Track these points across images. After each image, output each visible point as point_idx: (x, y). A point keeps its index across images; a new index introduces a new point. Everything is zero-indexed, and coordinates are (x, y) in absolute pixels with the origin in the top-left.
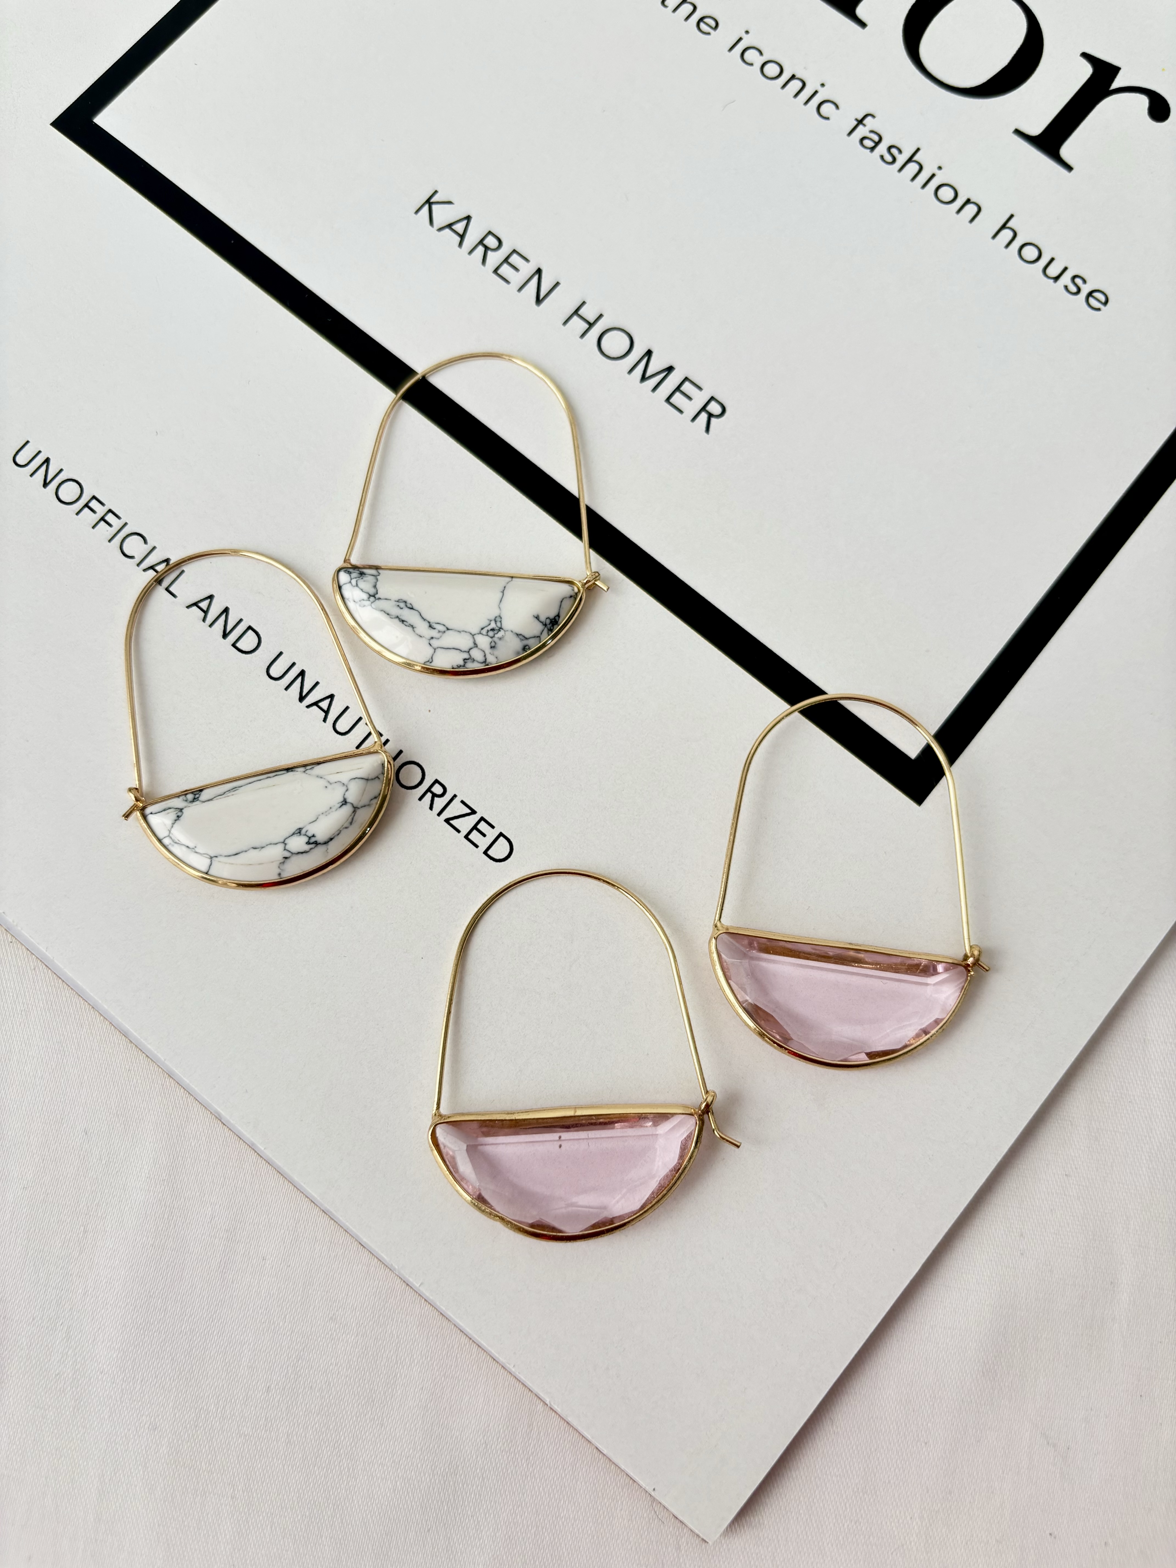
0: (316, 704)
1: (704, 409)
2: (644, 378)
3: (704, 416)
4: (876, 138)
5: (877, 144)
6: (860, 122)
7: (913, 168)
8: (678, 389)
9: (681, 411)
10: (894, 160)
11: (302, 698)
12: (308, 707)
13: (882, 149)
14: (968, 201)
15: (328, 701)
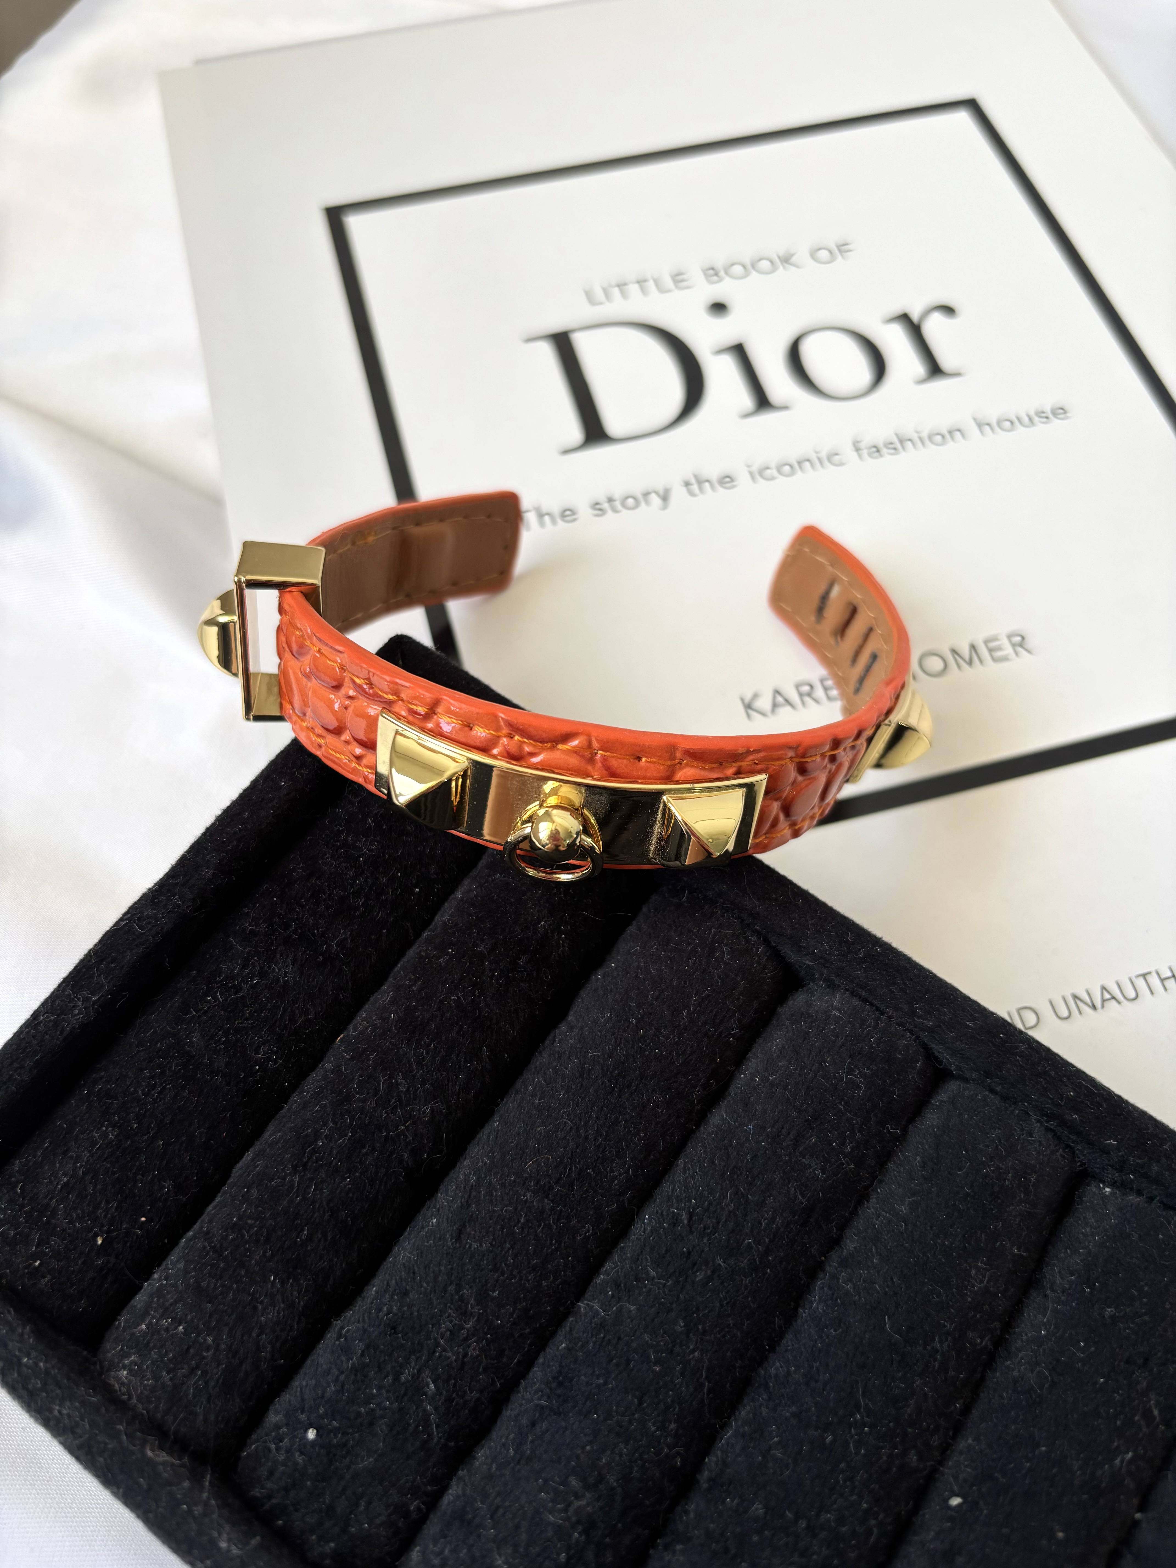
0: (1104, 1001)
1: (1014, 645)
2: (971, 664)
3: (1018, 648)
4: (874, 449)
5: (878, 451)
6: (858, 450)
7: (909, 444)
8: (991, 651)
9: (1008, 658)
10: (895, 449)
11: (1094, 1007)
12: (1103, 1007)
13: (884, 451)
14: (950, 432)
15: (1105, 993)
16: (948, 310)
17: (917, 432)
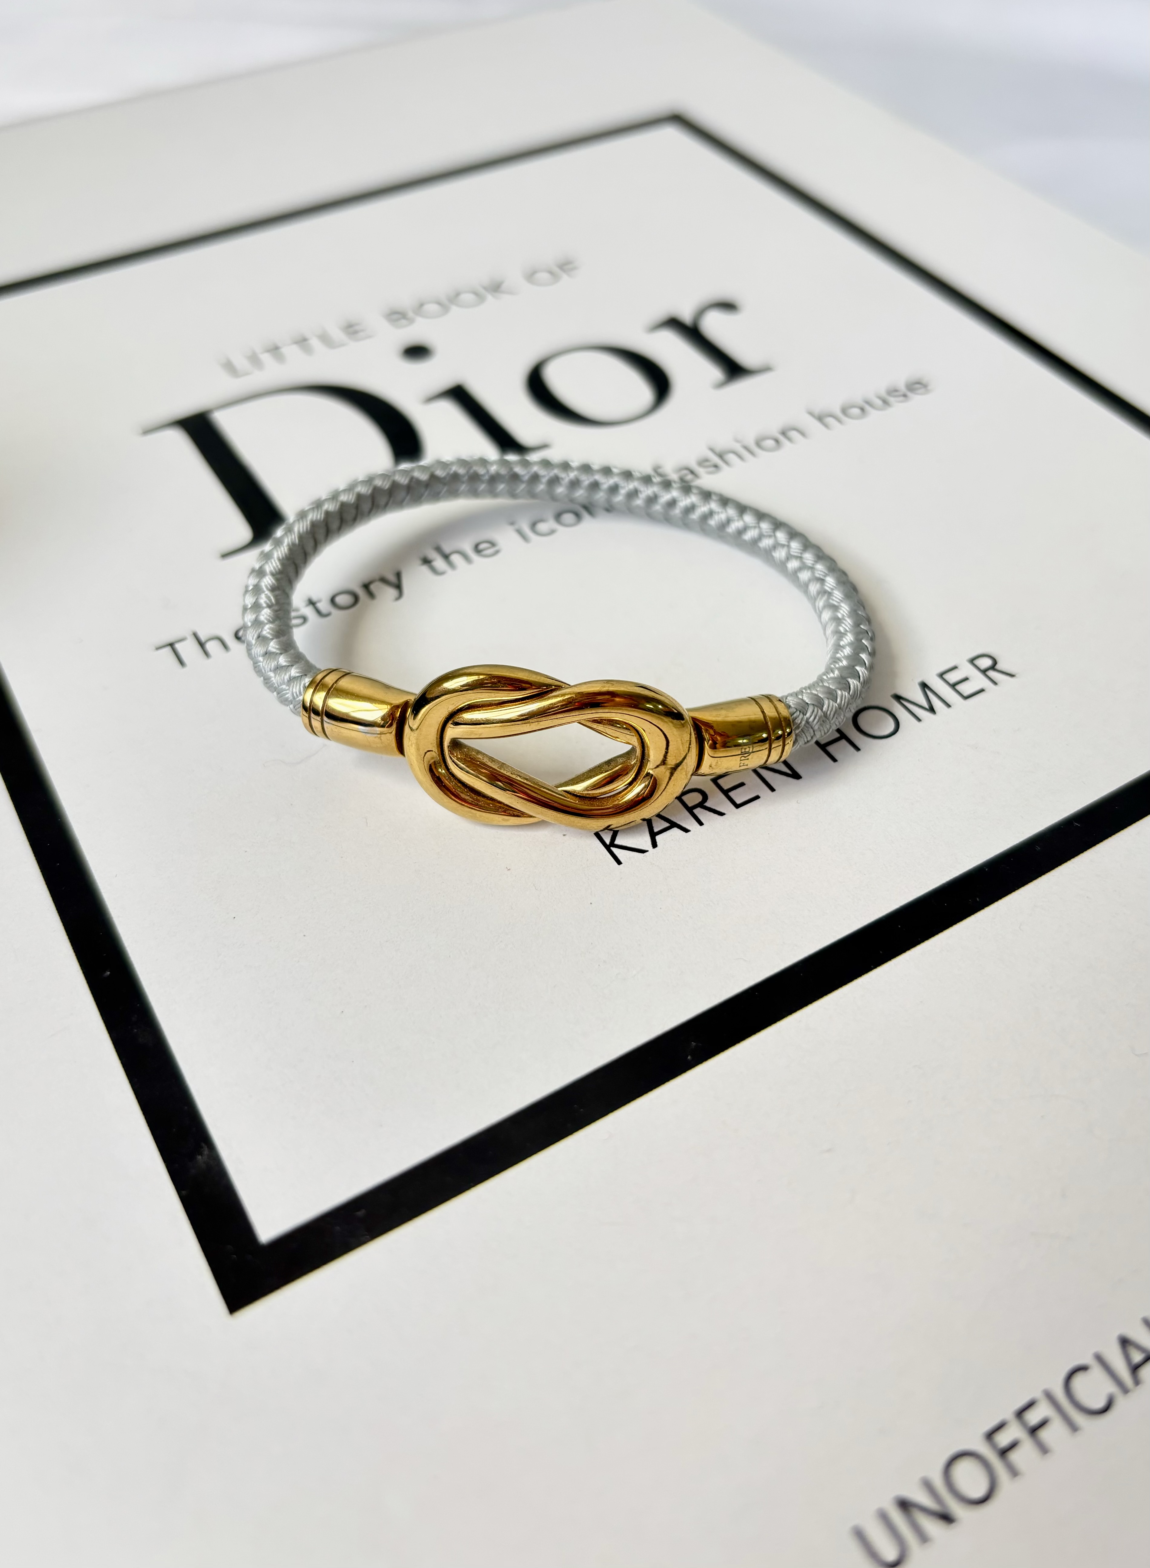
1: (984, 672)
2: (932, 710)
3: (991, 673)
7: (731, 457)
8: (953, 686)
9: (982, 691)
10: (716, 466)
13: (701, 470)
14: (784, 433)
16: (728, 306)
17: (737, 441)
